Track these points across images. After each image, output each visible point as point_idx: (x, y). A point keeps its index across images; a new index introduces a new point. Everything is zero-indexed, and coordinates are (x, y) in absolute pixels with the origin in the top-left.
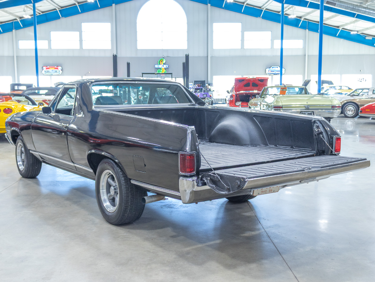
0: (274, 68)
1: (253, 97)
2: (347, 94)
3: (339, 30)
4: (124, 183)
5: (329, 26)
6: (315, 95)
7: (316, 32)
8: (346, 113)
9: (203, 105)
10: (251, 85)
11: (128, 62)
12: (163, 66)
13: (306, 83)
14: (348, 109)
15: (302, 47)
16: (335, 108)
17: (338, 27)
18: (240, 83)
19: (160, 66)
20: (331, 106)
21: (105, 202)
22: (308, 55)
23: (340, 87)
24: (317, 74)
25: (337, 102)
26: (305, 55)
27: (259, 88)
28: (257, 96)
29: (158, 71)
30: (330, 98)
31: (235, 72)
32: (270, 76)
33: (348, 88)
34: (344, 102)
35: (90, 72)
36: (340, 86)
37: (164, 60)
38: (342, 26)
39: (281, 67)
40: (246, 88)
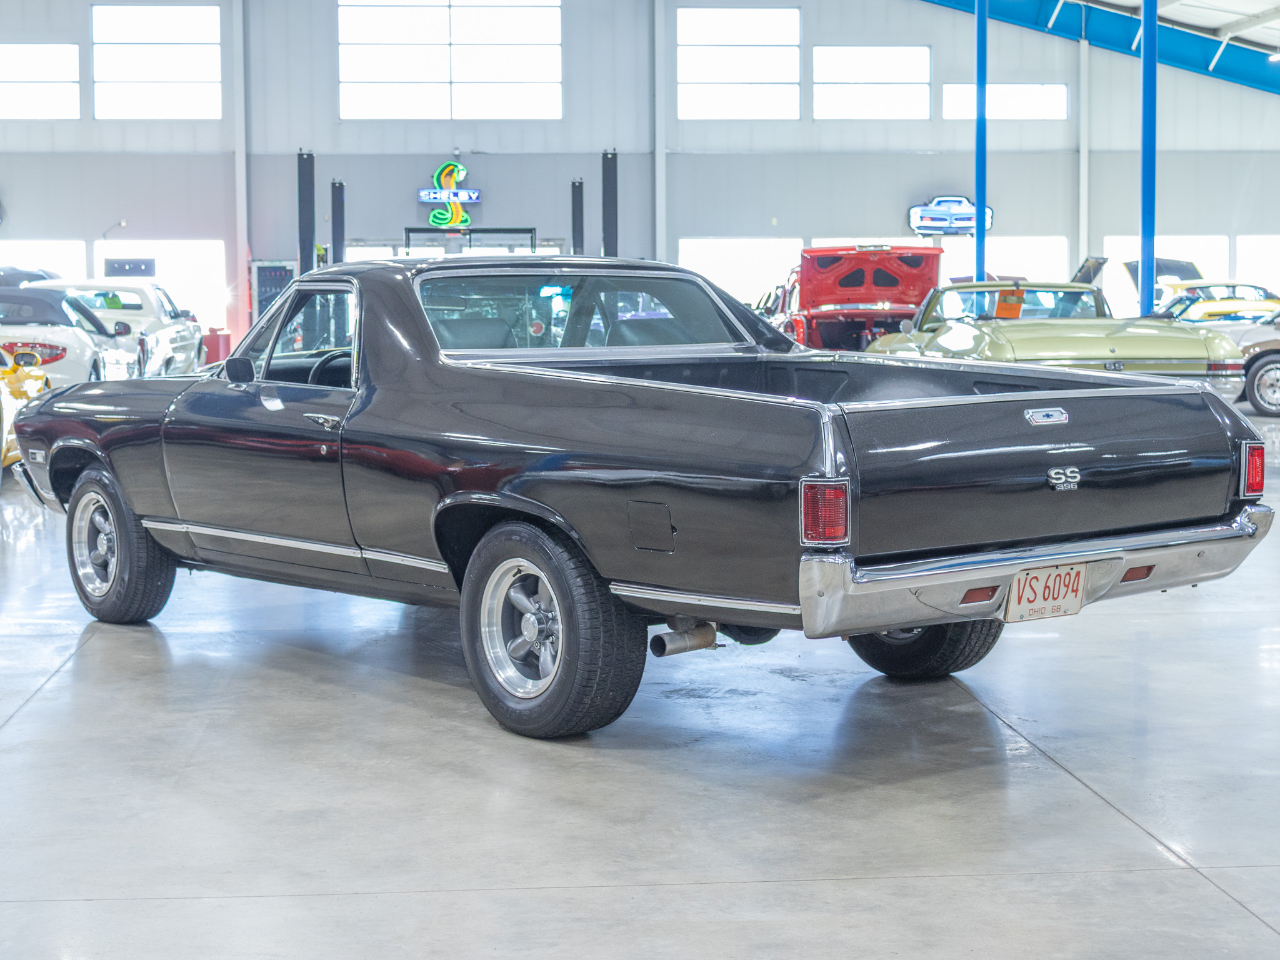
0: (943, 208)
1: (875, 330)
2: (1262, 320)
3: (1221, 43)
4: (583, 597)
5: (1176, 28)
6: (1130, 322)
7: (1119, 52)
8: (1261, 396)
9: (788, 350)
10: (869, 278)
11: (337, 181)
12: (456, 195)
13: (1089, 272)
14: (1269, 382)
15: (1065, 117)
16: (1220, 372)
17: (1215, 31)
18: (822, 270)
19: (443, 196)
20: (1205, 362)
21: (502, 667)
22: (1090, 152)
23: (1231, 289)
24: (1137, 235)
25: (1228, 348)
26: (1078, 151)
27: (904, 293)
28: (902, 325)
29: (435, 216)
30: (1203, 332)
31: (774, 221)
32: (926, 239)
33: (1261, 292)
34: (1252, 351)
35: (127, 223)
36: (1228, 286)
37: (460, 167)
38: (1230, 26)
39: (981, 203)
40: (849, 292)
